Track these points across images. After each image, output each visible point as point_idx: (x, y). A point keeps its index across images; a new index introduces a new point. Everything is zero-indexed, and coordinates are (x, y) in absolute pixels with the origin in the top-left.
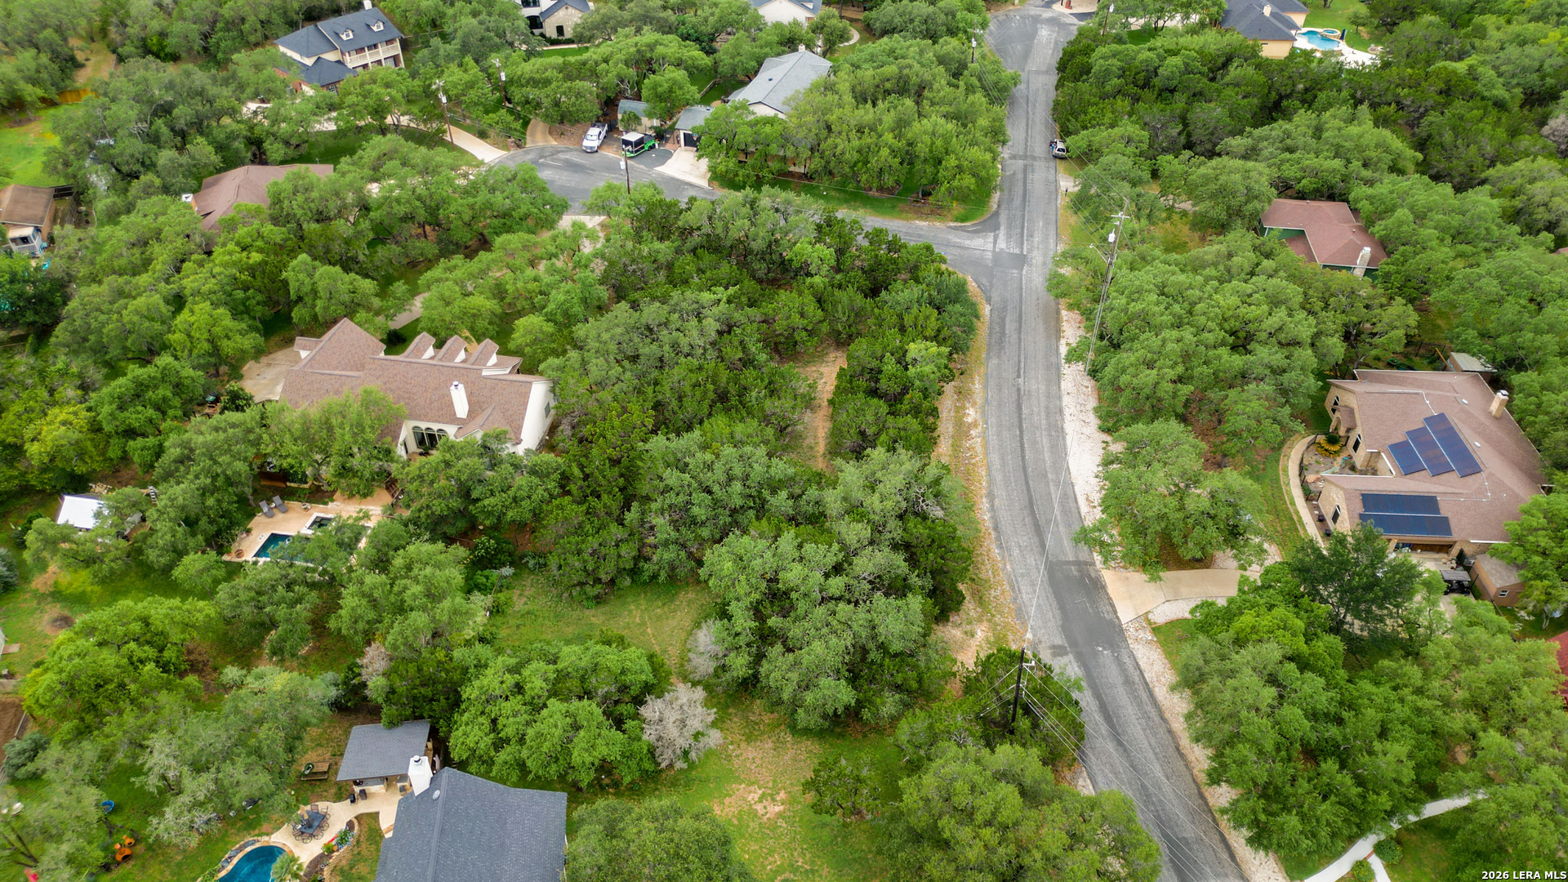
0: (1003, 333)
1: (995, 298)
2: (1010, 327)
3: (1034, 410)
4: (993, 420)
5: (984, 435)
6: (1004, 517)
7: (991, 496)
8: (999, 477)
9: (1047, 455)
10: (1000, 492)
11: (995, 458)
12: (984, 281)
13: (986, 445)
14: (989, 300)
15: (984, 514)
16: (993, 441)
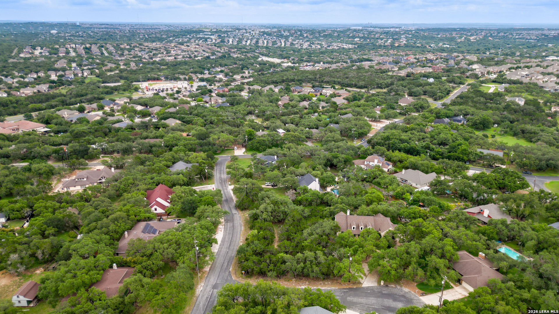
0: (228, 262)
1: (227, 273)
2: (226, 264)
3: (226, 244)
4: (237, 242)
5: (240, 239)
6: (239, 227)
7: (241, 230)
8: (239, 233)
9: (227, 237)
10: (239, 230)
11: (238, 236)
12: (229, 278)
13: (240, 238)
14: (230, 272)
15: (243, 228)
16: (238, 239)
